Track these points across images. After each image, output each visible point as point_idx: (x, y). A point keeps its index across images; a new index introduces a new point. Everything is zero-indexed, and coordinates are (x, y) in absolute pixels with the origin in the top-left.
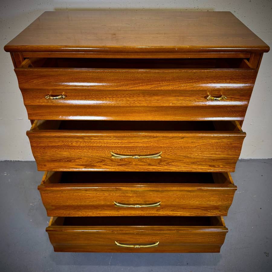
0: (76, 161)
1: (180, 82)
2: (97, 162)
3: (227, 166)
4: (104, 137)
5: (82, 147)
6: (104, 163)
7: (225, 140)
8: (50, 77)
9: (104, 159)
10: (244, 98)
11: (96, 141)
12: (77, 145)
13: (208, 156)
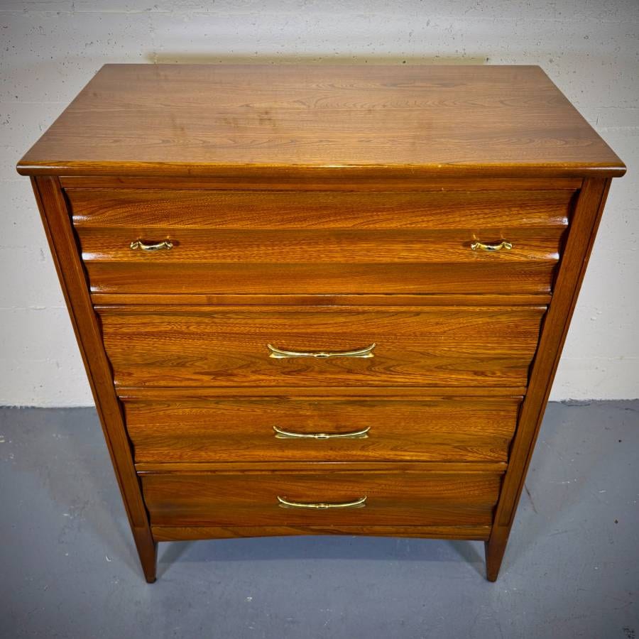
0: (196, 364)
1: (414, 212)
2: (241, 367)
3: (509, 374)
4: (256, 313)
5: (208, 334)
6: (254, 370)
7: (504, 319)
8: (142, 204)
9: (254, 360)
10: (551, 246)
11: (238, 321)
12: (199, 331)
13: (470, 351)
